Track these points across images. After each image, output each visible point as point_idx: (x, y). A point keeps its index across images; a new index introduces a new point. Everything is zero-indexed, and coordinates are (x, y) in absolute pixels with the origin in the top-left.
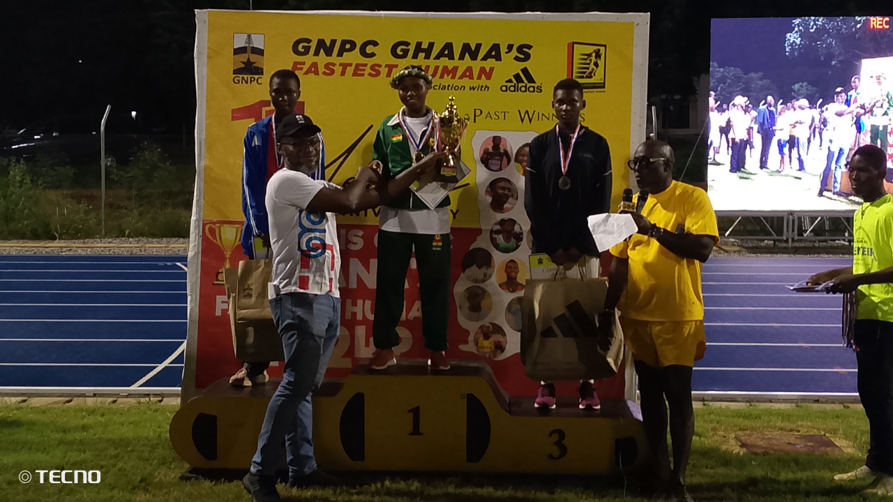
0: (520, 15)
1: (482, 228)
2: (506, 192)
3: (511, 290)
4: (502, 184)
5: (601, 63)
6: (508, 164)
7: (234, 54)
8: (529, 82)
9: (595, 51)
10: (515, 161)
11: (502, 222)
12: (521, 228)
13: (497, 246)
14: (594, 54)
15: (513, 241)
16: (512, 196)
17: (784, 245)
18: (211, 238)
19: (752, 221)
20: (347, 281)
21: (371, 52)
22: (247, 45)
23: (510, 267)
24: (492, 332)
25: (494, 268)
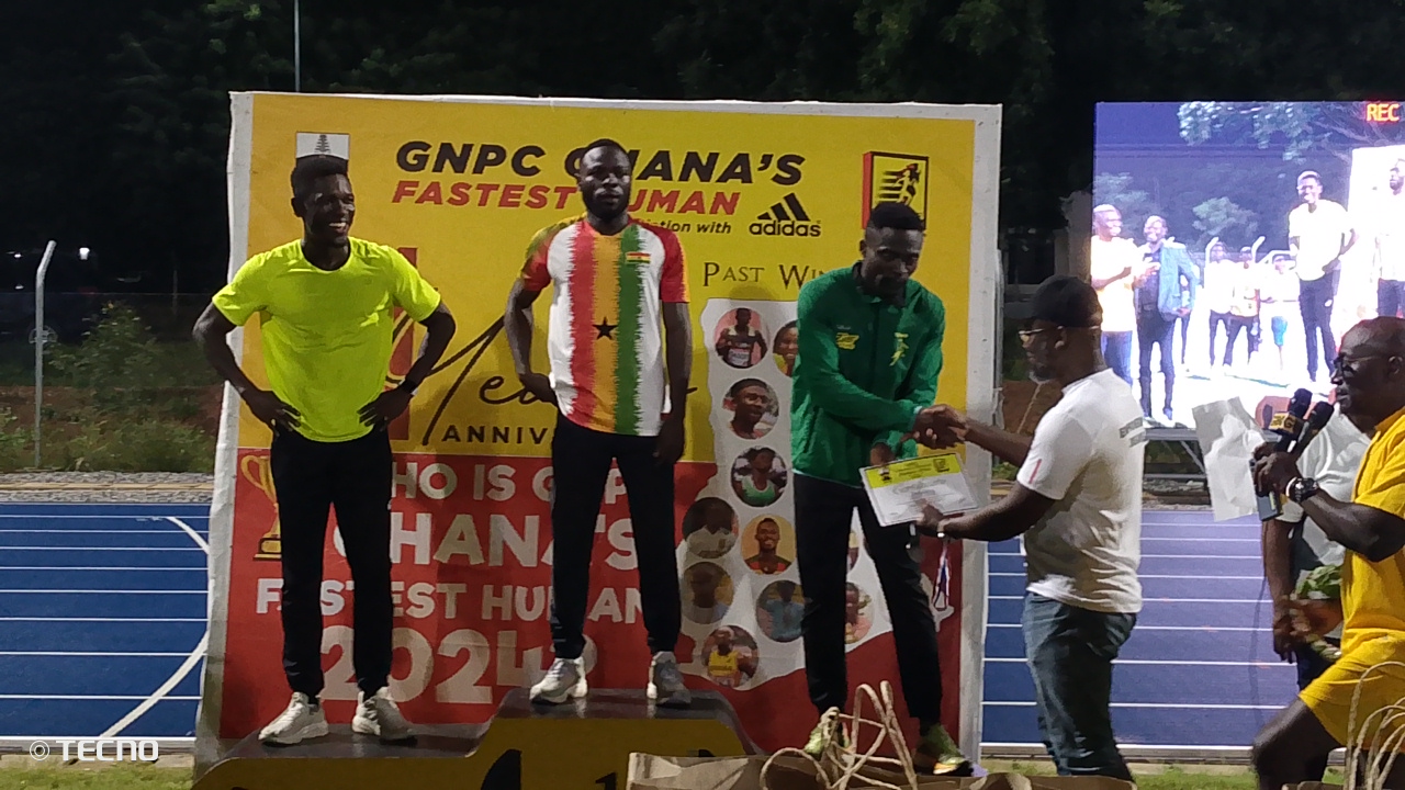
0: (784, 106)
1: (717, 464)
2: (759, 403)
3: (766, 569)
4: (751, 390)
5: (919, 186)
6: (762, 356)
8: (798, 219)
9: (908, 168)
10: (775, 351)
11: (751, 454)
12: (783, 465)
13: (742, 494)
14: (907, 173)
15: (770, 485)
16: (769, 409)
18: (251, 479)
19: (1166, 445)
20: (486, 554)
21: (530, 166)
22: (319, 153)
23: (764, 531)
24: (734, 643)
25: (737, 533)
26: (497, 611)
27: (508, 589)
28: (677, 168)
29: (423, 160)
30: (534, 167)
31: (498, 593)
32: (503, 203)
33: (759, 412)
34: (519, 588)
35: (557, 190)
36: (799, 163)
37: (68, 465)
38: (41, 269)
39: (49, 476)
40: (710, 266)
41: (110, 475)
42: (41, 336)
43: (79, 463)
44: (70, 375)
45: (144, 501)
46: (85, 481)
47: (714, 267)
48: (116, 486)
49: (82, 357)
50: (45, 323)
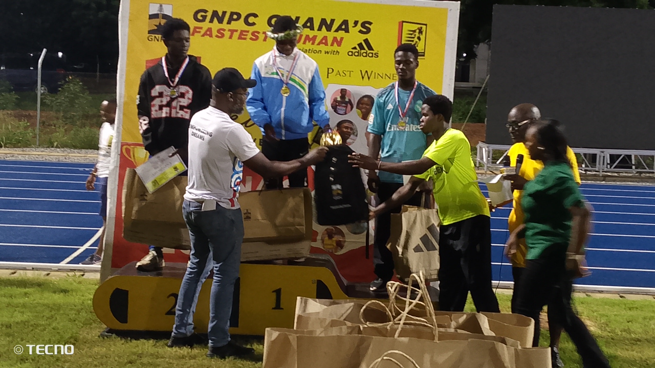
2: (349, 131)
4: (346, 124)
5: (422, 37)
6: (351, 110)
7: (150, 18)
8: (369, 50)
9: (418, 29)
10: (357, 108)
14: (418, 31)
18: (127, 156)
21: (252, 22)
22: (159, 12)
24: (335, 234)
28: (316, 25)
29: (204, 17)
30: (254, 22)
33: (349, 134)
35: (263, 33)
36: (370, 25)
37: (51, 145)
38: (40, 61)
39: (43, 149)
40: (330, 69)
41: (68, 150)
42: (40, 90)
43: (55, 144)
44: (52, 107)
45: (82, 161)
46: (58, 152)
47: (332, 70)
48: (70, 155)
49: (58, 99)
50: (41, 84)
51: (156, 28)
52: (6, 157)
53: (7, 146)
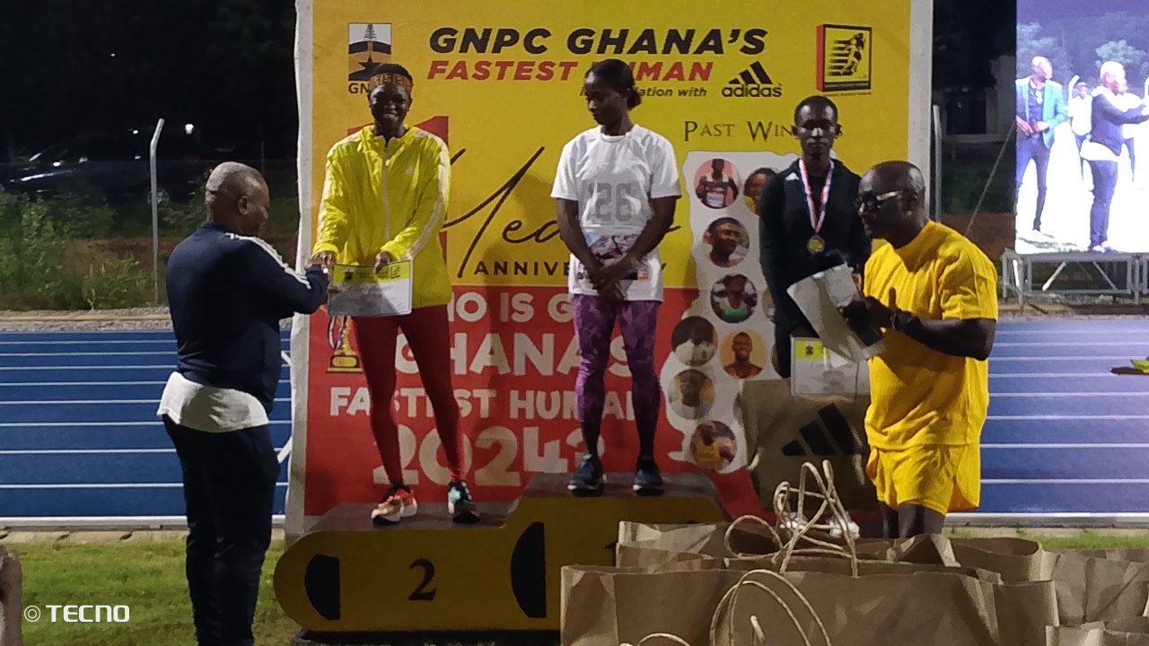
1: (700, 289)
2: (732, 237)
3: (741, 375)
4: (725, 227)
5: (864, 53)
6: (735, 197)
7: (350, 53)
8: (763, 82)
9: (855, 37)
10: (745, 194)
11: (727, 280)
12: (754, 288)
13: (720, 314)
14: (854, 42)
15: (743, 305)
16: (741, 243)
17: (1128, 301)
19: (1082, 267)
20: (511, 365)
21: (538, 46)
22: (367, 40)
23: (740, 343)
24: (716, 435)
25: (716, 345)
26: (522, 411)
27: (530, 394)
28: (660, 43)
29: (451, 43)
30: (542, 47)
31: (522, 397)
32: (518, 77)
33: (733, 245)
34: (539, 393)
35: (562, 64)
36: (762, 36)
38: (153, 142)
40: (689, 124)
42: (156, 197)
44: (180, 227)
47: (693, 125)
49: (189, 213)
50: (158, 186)
51: (363, 68)
52: (100, 327)
53: (100, 305)
